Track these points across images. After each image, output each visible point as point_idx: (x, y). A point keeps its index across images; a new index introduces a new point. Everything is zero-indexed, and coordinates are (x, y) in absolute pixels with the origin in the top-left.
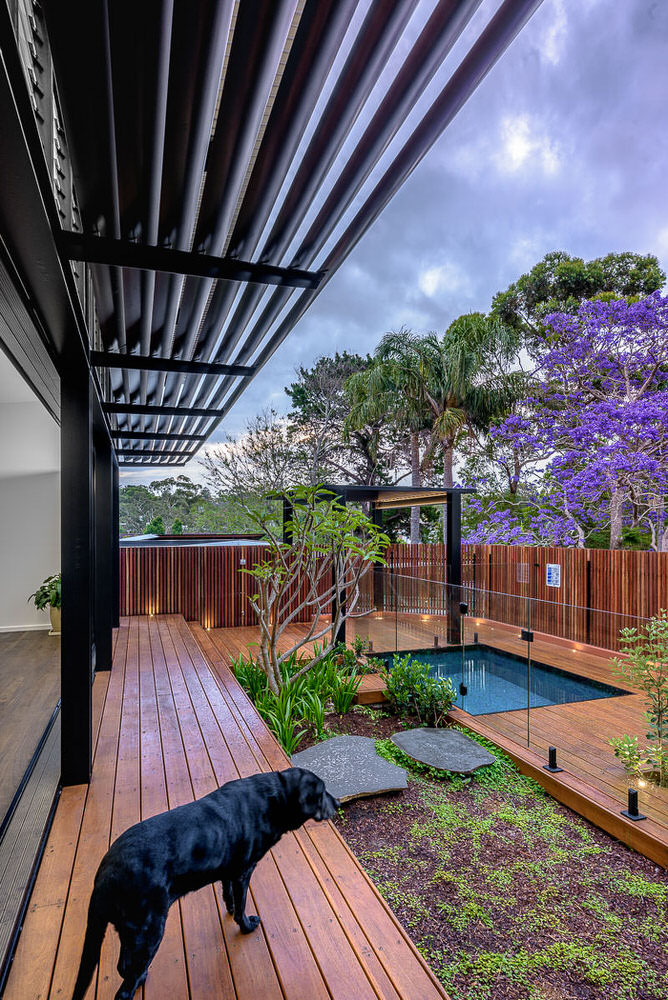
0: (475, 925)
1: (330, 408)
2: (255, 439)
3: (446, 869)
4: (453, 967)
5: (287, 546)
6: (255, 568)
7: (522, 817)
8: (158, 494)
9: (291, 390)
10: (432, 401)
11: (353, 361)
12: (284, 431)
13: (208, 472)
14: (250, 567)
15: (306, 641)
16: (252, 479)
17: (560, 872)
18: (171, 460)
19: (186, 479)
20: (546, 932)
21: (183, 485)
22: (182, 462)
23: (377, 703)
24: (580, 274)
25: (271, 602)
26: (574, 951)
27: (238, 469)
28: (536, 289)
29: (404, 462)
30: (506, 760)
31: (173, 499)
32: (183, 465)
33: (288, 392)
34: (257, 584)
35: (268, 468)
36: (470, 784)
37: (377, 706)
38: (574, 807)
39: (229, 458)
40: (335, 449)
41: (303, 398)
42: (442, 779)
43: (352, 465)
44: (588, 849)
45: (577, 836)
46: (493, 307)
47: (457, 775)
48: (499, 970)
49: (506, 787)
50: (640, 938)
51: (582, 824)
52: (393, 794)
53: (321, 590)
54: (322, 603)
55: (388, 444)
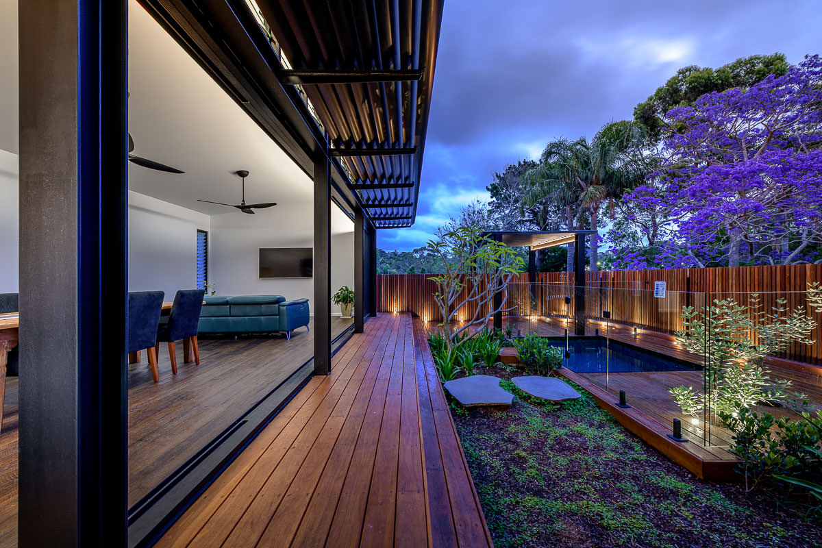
0: (531, 482)
1: (513, 196)
3: (524, 450)
4: (507, 499)
7: (592, 432)
8: (418, 256)
9: (490, 187)
10: (582, 183)
11: (530, 164)
12: (486, 213)
17: (607, 465)
18: (403, 223)
20: (581, 494)
24: (709, 79)
26: (597, 507)
28: (670, 95)
30: (591, 399)
31: (425, 258)
33: (488, 189)
36: (559, 409)
38: (635, 431)
41: (497, 192)
42: (539, 404)
44: (636, 456)
45: (632, 448)
46: (634, 115)
47: (549, 402)
48: (537, 507)
49: (586, 414)
50: (655, 510)
51: (638, 442)
52: (502, 407)
55: (554, 216)
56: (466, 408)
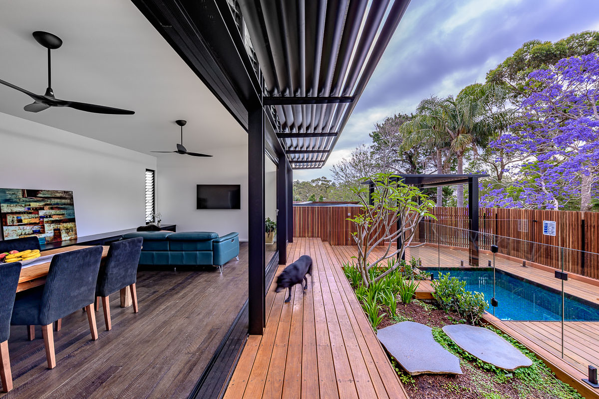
1: (392, 141)
2: (355, 159)
5: (372, 207)
6: (355, 218)
8: (314, 185)
9: (372, 134)
10: (450, 132)
11: (404, 117)
12: (369, 154)
13: (334, 174)
14: (353, 218)
15: (383, 258)
16: (354, 177)
18: (315, 165)
19: (326, 178)
21: (324, 181)
22: (320, 166)
23: (428, 299)
24: (549, 50)
25: (364, 236)
27: (348, 172)
28: (516, 64)
29: (432, 165)
30: (541, 363)
31: (320, 187)
32: (321, 168)
33: (371, 136)
34: (356, 227)
35: (361, 171)
37: (428, 301)
39: (343, 167)
40: (394, 161)
41: (378, 138)
42: (488, 371)
43: (403, 168)
46: (486, 78)
47: (501, 370)
52: (451, 376)
53: (391, 232)
54: (392, 238)
55: (423, 157)
56: (412, 376)
